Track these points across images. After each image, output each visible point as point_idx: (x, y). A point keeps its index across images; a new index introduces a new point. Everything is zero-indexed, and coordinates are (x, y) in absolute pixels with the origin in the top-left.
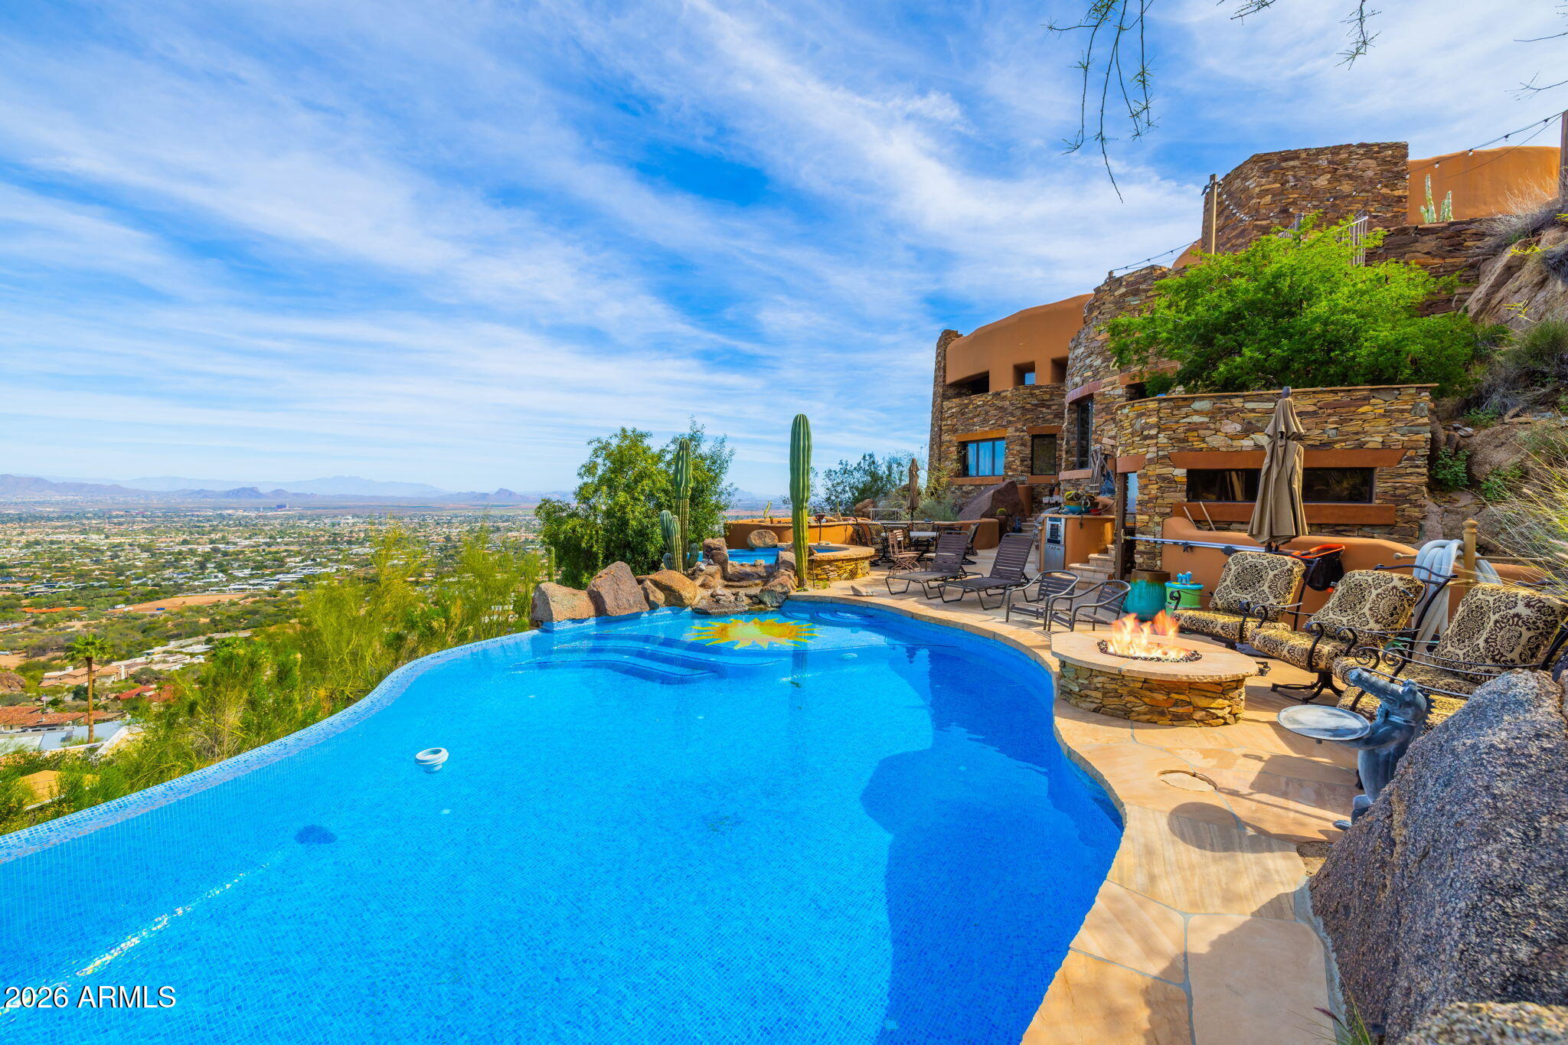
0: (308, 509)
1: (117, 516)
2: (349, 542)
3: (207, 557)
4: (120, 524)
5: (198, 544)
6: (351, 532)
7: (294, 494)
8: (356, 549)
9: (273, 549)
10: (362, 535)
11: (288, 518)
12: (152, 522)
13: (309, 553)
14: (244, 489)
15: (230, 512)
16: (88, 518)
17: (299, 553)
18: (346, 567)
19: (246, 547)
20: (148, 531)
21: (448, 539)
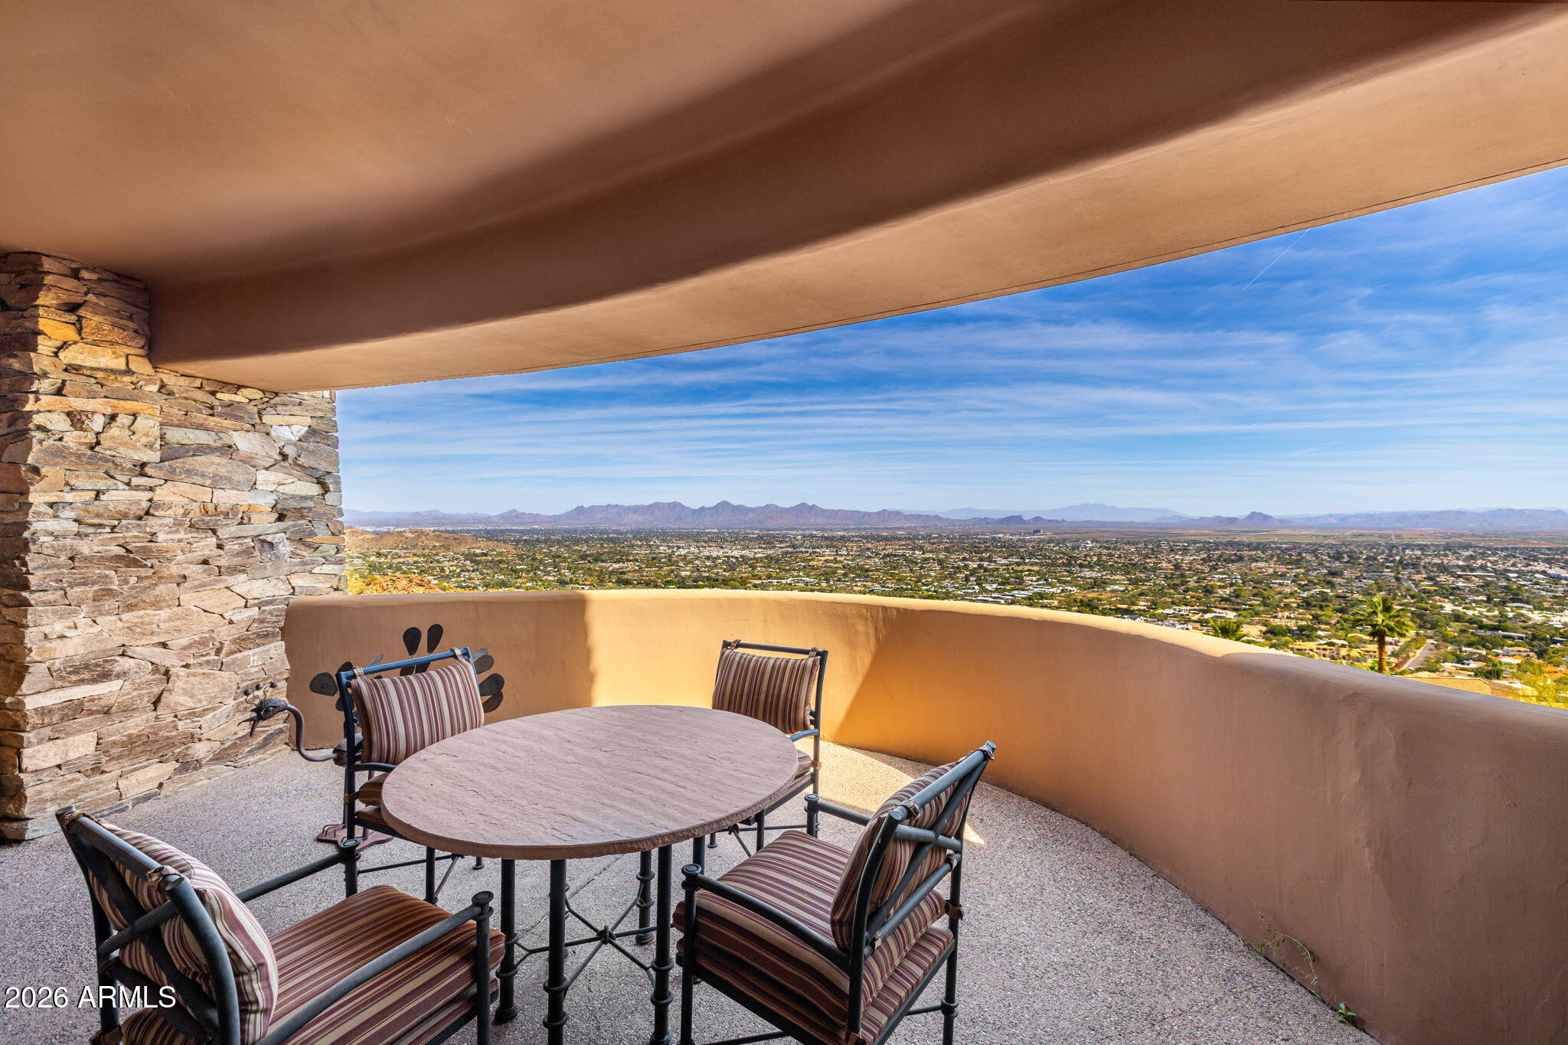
0: (1057, 534)
1: (934, 538)
2: (1081, 566)
3: (973, 572)
4: (934, 544)
5: (973, 561)
6: (1086, 556)
7: (1050, 521)
8: (1087, 573)
9: (1020, 568)
10: (1095, 559)
11: (1041, 541)
12: (952, 542)
13: (1045, 574)
14: (1012, 517)
15: (1000, 536)
16: (919, 539)
17: (1038, 572)
18: (1070, 588)
19: (1002, 565)
20: (947, 550)
21: (1177, 567)
